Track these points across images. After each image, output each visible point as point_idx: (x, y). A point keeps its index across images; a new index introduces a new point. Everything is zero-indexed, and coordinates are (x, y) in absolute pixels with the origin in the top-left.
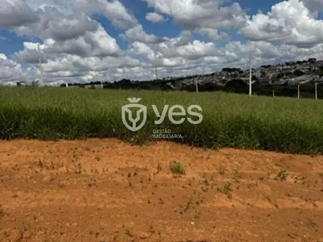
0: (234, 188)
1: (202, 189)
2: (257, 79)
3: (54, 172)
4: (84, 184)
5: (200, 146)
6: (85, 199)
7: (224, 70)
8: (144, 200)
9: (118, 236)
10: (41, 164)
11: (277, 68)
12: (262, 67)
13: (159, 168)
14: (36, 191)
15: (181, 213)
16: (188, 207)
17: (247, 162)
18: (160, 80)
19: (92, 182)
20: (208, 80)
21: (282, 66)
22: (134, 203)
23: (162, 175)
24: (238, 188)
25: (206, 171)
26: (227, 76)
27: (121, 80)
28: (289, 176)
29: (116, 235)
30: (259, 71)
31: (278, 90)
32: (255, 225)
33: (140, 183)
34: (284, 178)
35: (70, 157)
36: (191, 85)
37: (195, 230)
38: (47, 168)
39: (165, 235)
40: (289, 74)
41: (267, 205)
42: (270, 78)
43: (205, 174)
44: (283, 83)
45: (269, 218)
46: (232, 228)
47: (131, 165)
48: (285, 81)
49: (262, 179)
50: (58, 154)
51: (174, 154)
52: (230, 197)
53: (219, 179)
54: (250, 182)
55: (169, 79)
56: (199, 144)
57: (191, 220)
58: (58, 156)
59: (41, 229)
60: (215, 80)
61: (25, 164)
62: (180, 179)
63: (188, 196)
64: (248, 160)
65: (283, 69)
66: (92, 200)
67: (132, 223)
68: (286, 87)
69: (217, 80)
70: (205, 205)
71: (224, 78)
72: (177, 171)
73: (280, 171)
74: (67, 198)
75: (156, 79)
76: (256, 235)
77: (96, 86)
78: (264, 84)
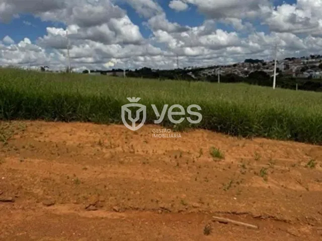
0: (269, 173)
1: (241, 171)
2: (281, 71)
3: (112, 151)
4: (139, 162)
5: (235, 135)
6: (142, 174)
7: (247, 61)
8: (191, 177)
9: (174, 204)
10: (100, 144)
11: (302, 61)
12: (286, 59)
13: (201, 153)
14: (102, 166)
15: (224, 190)
16: (230, 186)
17: (279, 151)
18: (181, 69)
19: (145, 161)
20: (230, 71)
21: (307, 59)
22: (183, 180)
23: (204, 158)
24: (272, 173)
25: (243, 157)
26: (250, 67)
27: (142, 69)
28: (318, 165)
29: (172, 203)
30: (283, 63)
31: (302, 83)
32: (289, 203)
33: (186, 164)
34: (313, 166)
35: (123, 139)
36: (212, 75)
37: (237, 204)
38: (107, 148)
39: (213, 206)
40: (313, 67)
41: (299, 187)
42: (294, 71)
43: (242, 159)
44: (307, 76)
45: (301, 198)
46: (269, 204)
47: (176, 148)
48: (309, 75)
49: (293, 166)
50: (112, 136)
51: (211, 141)
52: (266, 180)
53: (255, 164)
54: (283, 168)
55: (190, 69)
56: (235, 134)
57: (233, 196)
58: (113, 138)
59: (111, 195)
60: (237, 72)
61: (87, 143)
62: (220, 163)
63: (229, 177)
64: (280, 149)
65: (307, 62)
66: (148, 175)
67: (184, 195)
68: (310, 80)
69: (240, 72)
70: (244, 186)
71: (246, 69)
72: (217, 155)
73: (310, 160)
74: (128, 172)
75: (176, 68)
76: (290, 211)
77: (117, 73)
78: (287, 77)
